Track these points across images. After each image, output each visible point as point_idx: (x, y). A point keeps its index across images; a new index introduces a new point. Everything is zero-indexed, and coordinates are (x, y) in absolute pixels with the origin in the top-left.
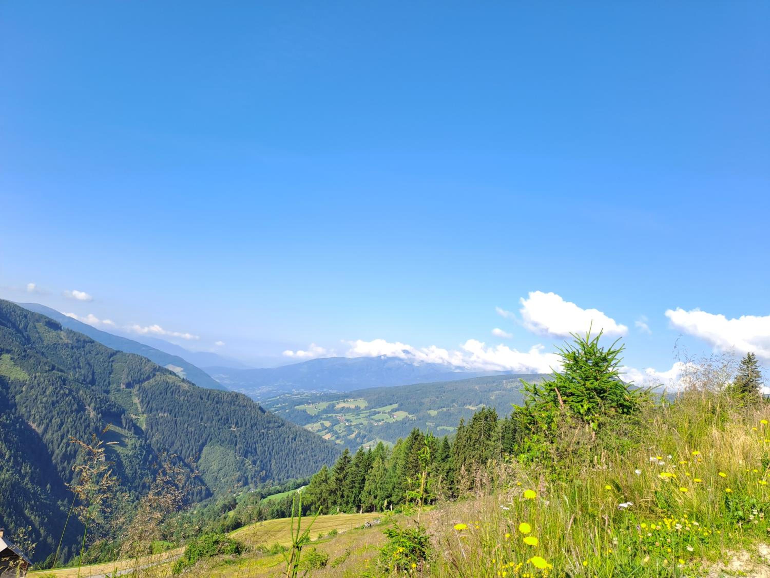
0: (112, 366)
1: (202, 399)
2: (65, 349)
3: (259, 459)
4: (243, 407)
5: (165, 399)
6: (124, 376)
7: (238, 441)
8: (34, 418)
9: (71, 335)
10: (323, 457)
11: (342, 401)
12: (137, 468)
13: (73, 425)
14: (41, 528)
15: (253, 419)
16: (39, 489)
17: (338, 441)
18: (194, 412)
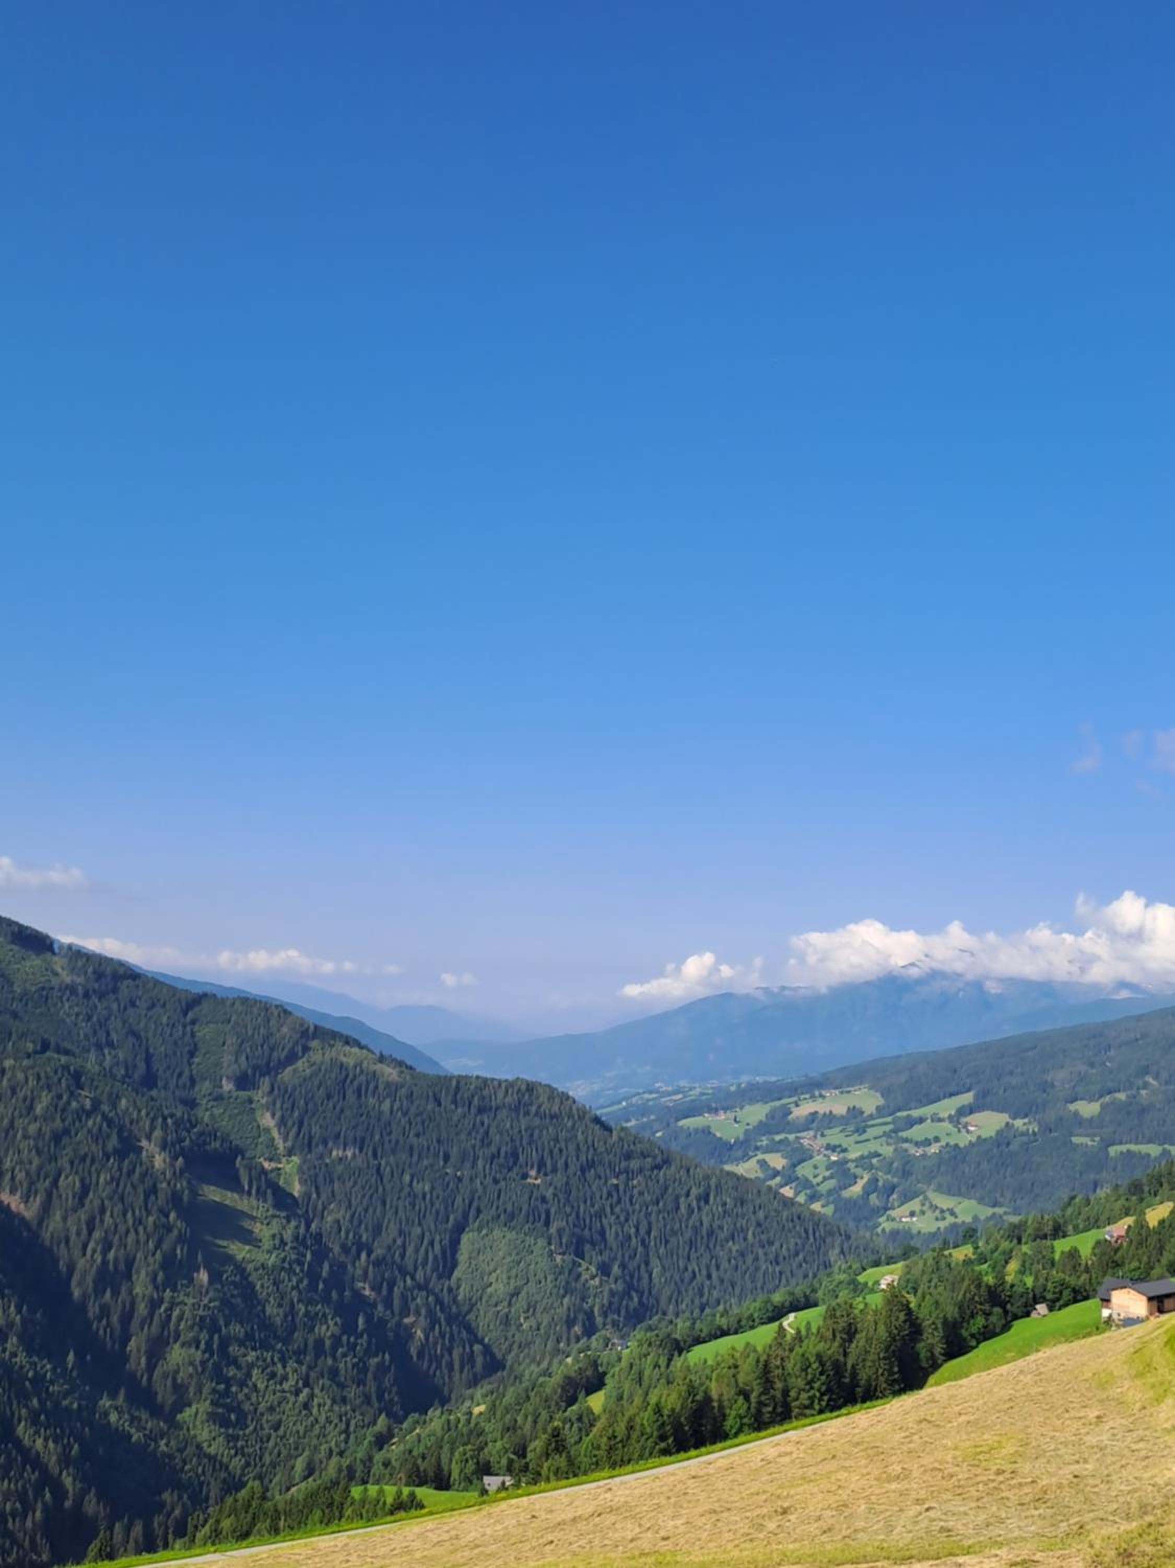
0: (193, 1034)
1: (440, 1104)
2: (68, 1000)
3: (615, 1258)
4: (552, 1117)
5: (342, 1111)
6: (227, 1058)
7: (553, 1211)
8: (13, 1178)
9: (80, 964)
10: (792, 1246)
11: (807, 1096)
12: (295, 1300)
13: (115, 1192)
14: (64, 1473)
15: (584, 1149)
16: (48, 1367)
17: (816, 1206)
18: (422, 1141)
